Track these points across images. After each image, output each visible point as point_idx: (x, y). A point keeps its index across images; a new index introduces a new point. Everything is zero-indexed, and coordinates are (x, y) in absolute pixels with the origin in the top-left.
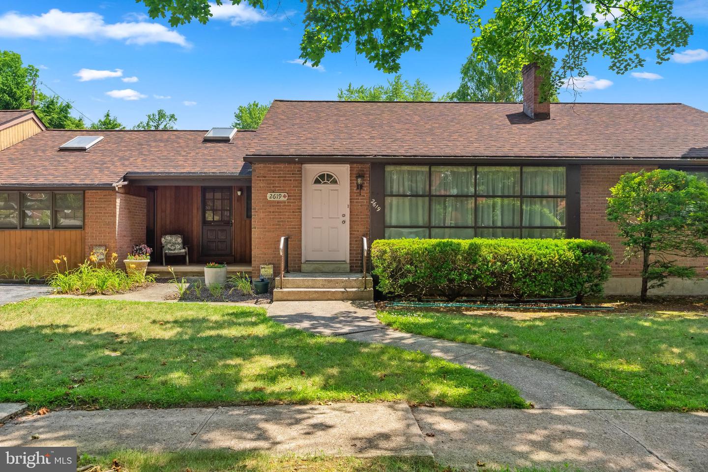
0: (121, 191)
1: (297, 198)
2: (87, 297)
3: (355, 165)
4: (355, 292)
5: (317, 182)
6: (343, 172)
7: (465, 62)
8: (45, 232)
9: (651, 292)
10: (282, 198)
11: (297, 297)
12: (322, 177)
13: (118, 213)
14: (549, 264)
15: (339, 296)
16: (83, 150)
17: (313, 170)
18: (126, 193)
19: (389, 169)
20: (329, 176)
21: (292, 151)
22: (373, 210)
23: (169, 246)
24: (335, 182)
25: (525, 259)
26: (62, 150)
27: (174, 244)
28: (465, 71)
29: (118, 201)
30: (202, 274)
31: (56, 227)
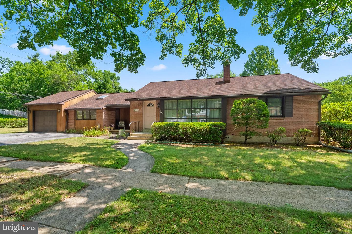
0: (105, 110)
1: (142, 110)
2: (90, 137)
3: (157, 101)
4: (149, 138)
5: (148, 106)
6: (154, 102)
7: (246, 63)
8: (88, 121)
9: (248, 141)
10: (137, 110)
11: (133, 139)
12: (149, 104)
13: (103, 115)
14: (200, 130)
15: (145, 139)
16: (101, 99)
17: (147, 102)
18: (106, 110)
19: (166, 101)
20: (151, 104)
21: (139, 97)
22: (160, 113)
23: (121, 124)
24: (153, 106)
25: (192, 128)
26: (97, 99)
27: (122, 124)
28: (246, 66)
29: (104, 112)
30: (118, 132)
31: (90, 119)
